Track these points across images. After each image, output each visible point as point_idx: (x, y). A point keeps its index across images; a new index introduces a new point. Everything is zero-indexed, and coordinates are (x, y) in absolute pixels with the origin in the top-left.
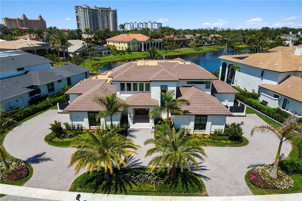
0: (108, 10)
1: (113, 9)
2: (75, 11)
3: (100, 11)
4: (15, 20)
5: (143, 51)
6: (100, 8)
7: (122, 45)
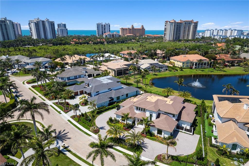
0: (190, 22)
1: (195, 21)
2: (165, 24)
3: (184, 24)
4: (127, 29)
5: (194, 69)
6: (184, 21)
7: (179, 63)
